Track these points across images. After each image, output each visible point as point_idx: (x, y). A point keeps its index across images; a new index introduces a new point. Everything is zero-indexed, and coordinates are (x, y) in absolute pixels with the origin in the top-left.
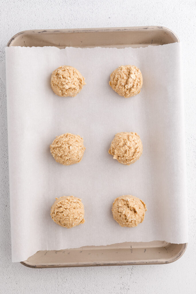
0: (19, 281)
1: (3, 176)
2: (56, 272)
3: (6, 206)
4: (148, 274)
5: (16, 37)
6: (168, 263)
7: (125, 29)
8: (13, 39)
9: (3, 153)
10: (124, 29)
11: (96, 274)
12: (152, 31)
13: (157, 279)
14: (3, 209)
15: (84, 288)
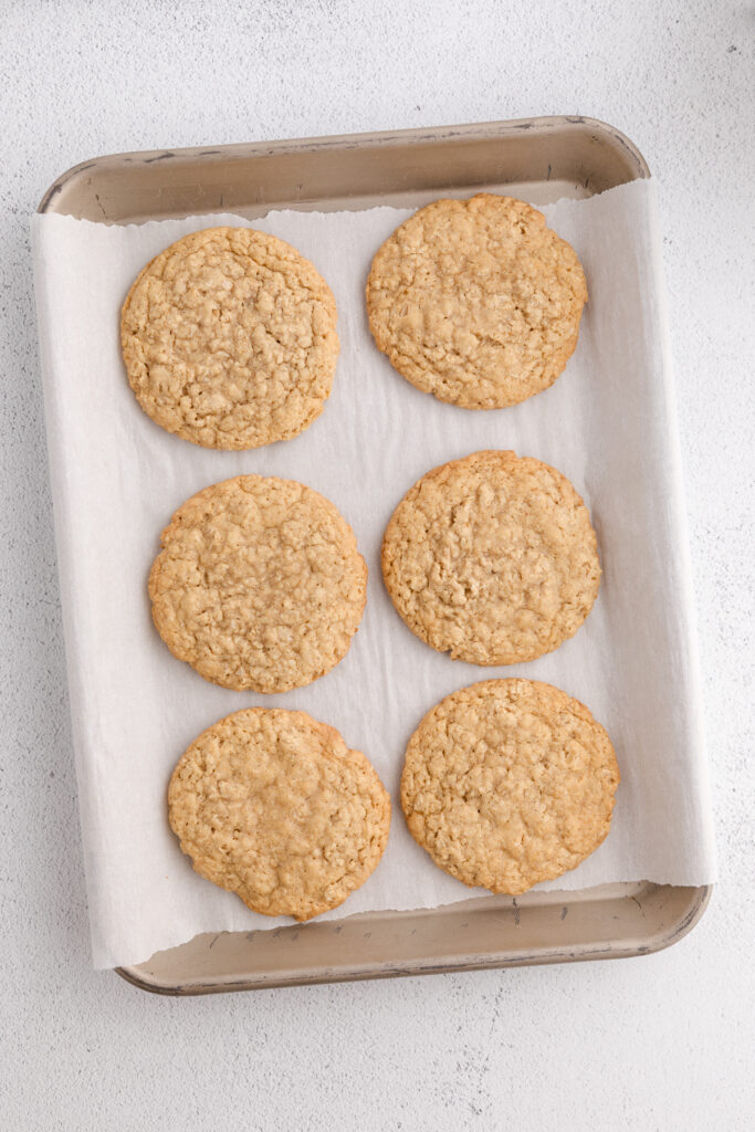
0: (98, 1041)
1: (42, 669)
2: (229, 1009)
3: (52, 774)
4: (556, 1018)
5: (67, 180)
6: (650, 952)
7: (452, 134)
8: (56, 188)
9: (42, 586)
10: (447, 131)
11: (369, 1014)
12: (549, 135)
13: (586, 1033)
14: (40, 786)
15: (327, 1067)
